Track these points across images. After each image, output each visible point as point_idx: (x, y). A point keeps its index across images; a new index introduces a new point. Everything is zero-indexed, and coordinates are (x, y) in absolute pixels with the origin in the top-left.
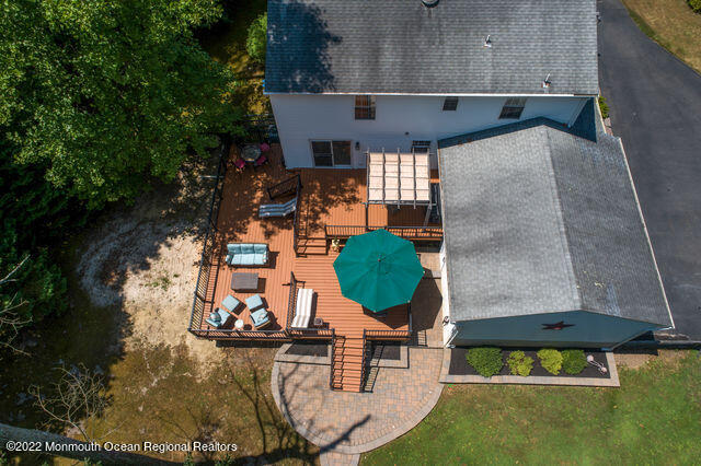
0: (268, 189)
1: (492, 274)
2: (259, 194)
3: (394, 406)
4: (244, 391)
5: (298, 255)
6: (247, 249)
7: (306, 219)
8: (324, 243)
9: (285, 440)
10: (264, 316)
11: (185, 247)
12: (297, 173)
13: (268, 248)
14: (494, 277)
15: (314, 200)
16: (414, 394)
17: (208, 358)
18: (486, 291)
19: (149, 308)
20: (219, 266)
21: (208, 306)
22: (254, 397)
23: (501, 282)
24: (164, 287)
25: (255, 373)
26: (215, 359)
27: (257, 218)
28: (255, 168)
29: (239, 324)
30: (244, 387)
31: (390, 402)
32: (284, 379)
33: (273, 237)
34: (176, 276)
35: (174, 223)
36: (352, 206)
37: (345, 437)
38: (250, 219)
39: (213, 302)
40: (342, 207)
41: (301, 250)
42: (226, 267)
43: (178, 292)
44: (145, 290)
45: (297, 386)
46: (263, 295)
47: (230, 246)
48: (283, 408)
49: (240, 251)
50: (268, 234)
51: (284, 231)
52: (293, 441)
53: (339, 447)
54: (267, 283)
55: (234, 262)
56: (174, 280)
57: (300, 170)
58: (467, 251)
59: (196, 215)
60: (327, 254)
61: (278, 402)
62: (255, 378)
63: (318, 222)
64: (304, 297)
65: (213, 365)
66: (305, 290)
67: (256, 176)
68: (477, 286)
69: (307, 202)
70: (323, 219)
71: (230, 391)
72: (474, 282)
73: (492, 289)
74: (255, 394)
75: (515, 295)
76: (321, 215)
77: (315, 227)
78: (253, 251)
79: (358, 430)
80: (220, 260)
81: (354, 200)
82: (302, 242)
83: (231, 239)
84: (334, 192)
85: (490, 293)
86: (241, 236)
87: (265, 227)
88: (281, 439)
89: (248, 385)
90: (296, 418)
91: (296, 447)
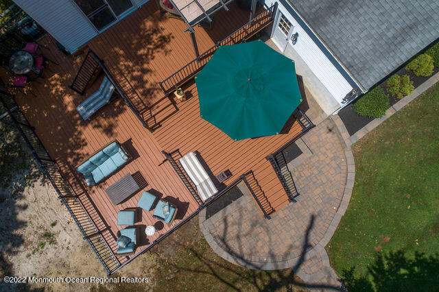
0: (71, 88)
1: (377, 12)
2: (68, 99)
3: (324, 192)
4: (195, 271)
5: (152, 130)
6: (99, 159)
7: (133, 90)
8: (167, 101)
9: (259, 282)
10: (166, 208)
11: (40, 195)
12: (86, 52)
13: (118, 144)
14: (382, 14)
15: (127, 67)
16: (332, 171)
17: (143, 269)
18: (381, 36)
19: (54, 269)
20: (85, 191)
21: (107, 234)
22: (206, 268)
23: (394, 15)
24: (53, 242)
25: (191, 249)
26: (149, 264)
27: (85, 123)
28: (40, 75)
29: (150, 231)
30: (192, 268)
31: (318, 191)
32: (223, 240)
33: (115, 131)
34: (54, 224)
35: (10, 180)
36: (168, 47)
37: (307, 246)
38: (79, 128)
39: (108, 228)
40: (159, 55)
41: (151, 124)
42: (94, 188)
43: (68, 238)
44: (36, 256)
45: (238, 237)
46: (148, 188)
47: (80, 168)
48: (240, 261)
49: (93, 165)
50: (109, 131)
51: (121, 117)
52: (267, 278)
53: (308, 256)
54: (144, 174)
55: (97, 179)
56: (55, 229)
57: (86, 46)
58: (330, 8)
59: (24, 159)
60: (177, 109)
61: (231, 260)
62: (196, 254)
63: (148, 86)
64: (190, 164)
65: (152, 271)
66: (186, 157)
67: (49, 84)
68: (368, 37)
69: (122, 74)
70: (150, 79)
71: (183, 280)
72: (362, 35)
73: (388, 29)
74: (205, 266)
75: (420, 18)
76: (146, 77)
77: (148, 93)
78: (106, 156)
79: (312, 233)
80: (82, 187)
81: (165, 40)
82: (146, 116)
83: (76, 161)
84: (140, 46)
85: (390, 35)
86: (85, 150)
87: (99, 126)
88: (255, 283)
89: (195, 263)
90: (255, 260)
91: (272, 280)
